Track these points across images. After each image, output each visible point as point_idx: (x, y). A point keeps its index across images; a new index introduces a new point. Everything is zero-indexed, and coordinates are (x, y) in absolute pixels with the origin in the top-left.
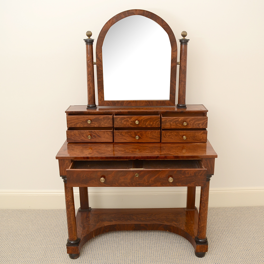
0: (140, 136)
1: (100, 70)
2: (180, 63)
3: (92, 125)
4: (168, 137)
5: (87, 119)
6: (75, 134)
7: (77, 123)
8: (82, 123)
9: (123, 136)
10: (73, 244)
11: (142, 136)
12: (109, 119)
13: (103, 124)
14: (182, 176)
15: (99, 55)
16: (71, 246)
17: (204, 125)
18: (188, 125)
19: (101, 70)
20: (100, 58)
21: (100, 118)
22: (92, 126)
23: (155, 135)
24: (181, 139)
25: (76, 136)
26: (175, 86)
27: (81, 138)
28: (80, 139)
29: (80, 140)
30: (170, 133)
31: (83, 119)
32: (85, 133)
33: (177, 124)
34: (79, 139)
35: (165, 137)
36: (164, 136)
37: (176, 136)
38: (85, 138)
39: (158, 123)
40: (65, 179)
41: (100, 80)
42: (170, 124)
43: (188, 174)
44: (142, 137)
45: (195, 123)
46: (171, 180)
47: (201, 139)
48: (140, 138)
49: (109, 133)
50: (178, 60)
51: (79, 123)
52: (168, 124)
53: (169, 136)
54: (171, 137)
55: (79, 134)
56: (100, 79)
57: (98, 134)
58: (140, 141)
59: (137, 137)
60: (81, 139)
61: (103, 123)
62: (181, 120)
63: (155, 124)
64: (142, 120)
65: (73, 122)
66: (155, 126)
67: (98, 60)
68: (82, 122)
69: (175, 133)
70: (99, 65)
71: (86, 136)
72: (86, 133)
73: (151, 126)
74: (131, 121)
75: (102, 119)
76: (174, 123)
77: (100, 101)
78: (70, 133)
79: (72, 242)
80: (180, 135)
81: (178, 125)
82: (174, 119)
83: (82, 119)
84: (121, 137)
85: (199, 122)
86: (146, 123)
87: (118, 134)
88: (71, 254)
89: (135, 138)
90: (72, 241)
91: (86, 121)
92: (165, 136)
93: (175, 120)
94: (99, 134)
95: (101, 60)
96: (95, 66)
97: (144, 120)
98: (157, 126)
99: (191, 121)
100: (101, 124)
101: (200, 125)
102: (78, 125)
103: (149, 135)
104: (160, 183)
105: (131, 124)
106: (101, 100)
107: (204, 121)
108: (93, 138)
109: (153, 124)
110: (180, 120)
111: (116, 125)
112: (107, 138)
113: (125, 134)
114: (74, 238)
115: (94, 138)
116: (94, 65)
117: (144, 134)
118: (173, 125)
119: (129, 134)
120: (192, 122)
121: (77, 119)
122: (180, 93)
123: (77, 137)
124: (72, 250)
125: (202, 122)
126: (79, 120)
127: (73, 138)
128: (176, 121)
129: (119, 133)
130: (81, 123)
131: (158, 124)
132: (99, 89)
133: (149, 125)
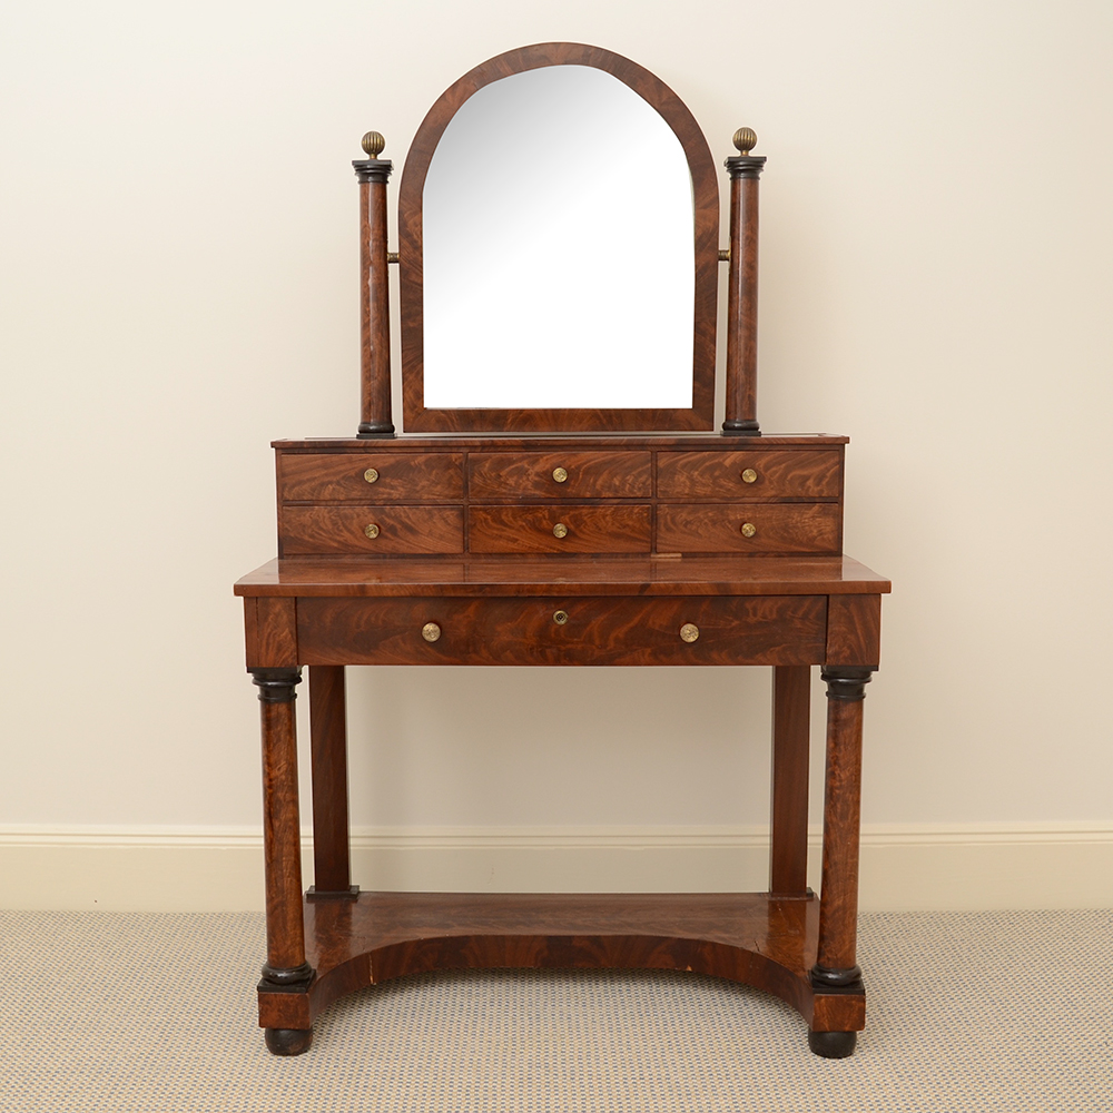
0: (572, 527)
1: (414, 282)
2: (729, 253)
3: (381, 490)
4: (682, 527)
5: (363, 465)
6: (316, 522)
7: (323, 485)
8: (342, 482)
9: (506, 525)
10: (284, 983)
11: (577, 526)
12: (449, 468)
13: (424, 487)
14: (732, 621)
15: (411, 222)
16: (279, 991)
17: (824, 483)
18: (762, 483)
19: (417, 284)
20: (415, 237)
21: (412, 463)
22: (383, 494)
23: (630, 523)
24: (734, 537)
25: (321, 529)
26: (712, 345)
27: (338, 538)
28: (335, 541)
29: (335, 545)
30: (689, 513)
31: (348, 466)
32: (355, 516)
33: (718, 477)
34: (330, 539)
35: (669, 530)
36: (666, 524)
37: (714, 523)
38: (355, 537)
39: (643, 479)
40: (266, 686)
41: (411, 325)
42: (691, 479)
43: (755, 615)
44: (581, 531)
45: (789, 477)
46: (690, 633)
47: (815, 538)
48: (569, 533)
49: (448, 516)
50: (724, 243)
51: (330, 483)
52: (682, 480)
53: (687, 523)
54: (694, 527)
55: (332, 521)
56: (414, 321)
57: (407, 520)
58: (570, 548)
59: (560, 531)
60: (339, 542)
61: (425, 483)
62: (734, 464)
63: (632, 486)
64: (578, 467)
65: (308, 480)
66: (631, 491)
67: (405, 242)
68: (343, 478)
69: (710, 514)
70: (409, 262)
71: (360, 527)
72: (358, 516)
73: (617, 491)
74: (537, 474)
75: (423, 467)
76: (707, 476)
77: (412, 410)
78: (299, 516)
79: (284, 975)
80: (730, 522)
81: (722, 482)
82: (704, 460)
83: (342, 468)
84: (498, 529)
85: (805, 472)
86: (595, 481)
87: (486, 519)
88: (276, 1030)
89: (551, 533)
90: (281, 971)
91: (356, 475)
92: (672, 526)
93: (707, 464)
94: (410, 519)
95: (416, 242)
96: (394, 270)
97: (589, 468)
98: (639, 494)
99: (774, 469)
100: (417, 485)
101: (810, 483)
102: (327, 492)
103: (607, 523)
104: (649, 650)
105: (536, 485)
106: (415, 407)
107: (823, 467)
108: (387, 538)
109: (623, 482)
110: (728, 463)
111: (478, 489)
112: (441, 537)
113: (514, 518)
114: (293, 957)
115: (389, 536)
116: (390, 265)
117: (585, 518)
118: (704, 485)
119: (530, 517)
120: (776, 472)
121: (325, 466)
122: (733, 372)
123: (324, 531)
124: (279, 1010)
125: (816, 470)
126: (332, 470)
127: (306, 538)
128: (712, 468)
129: (488, 514)
130: (338, 483)
131: (644, 483)
132: (409, 362)
133: (609, 487)
